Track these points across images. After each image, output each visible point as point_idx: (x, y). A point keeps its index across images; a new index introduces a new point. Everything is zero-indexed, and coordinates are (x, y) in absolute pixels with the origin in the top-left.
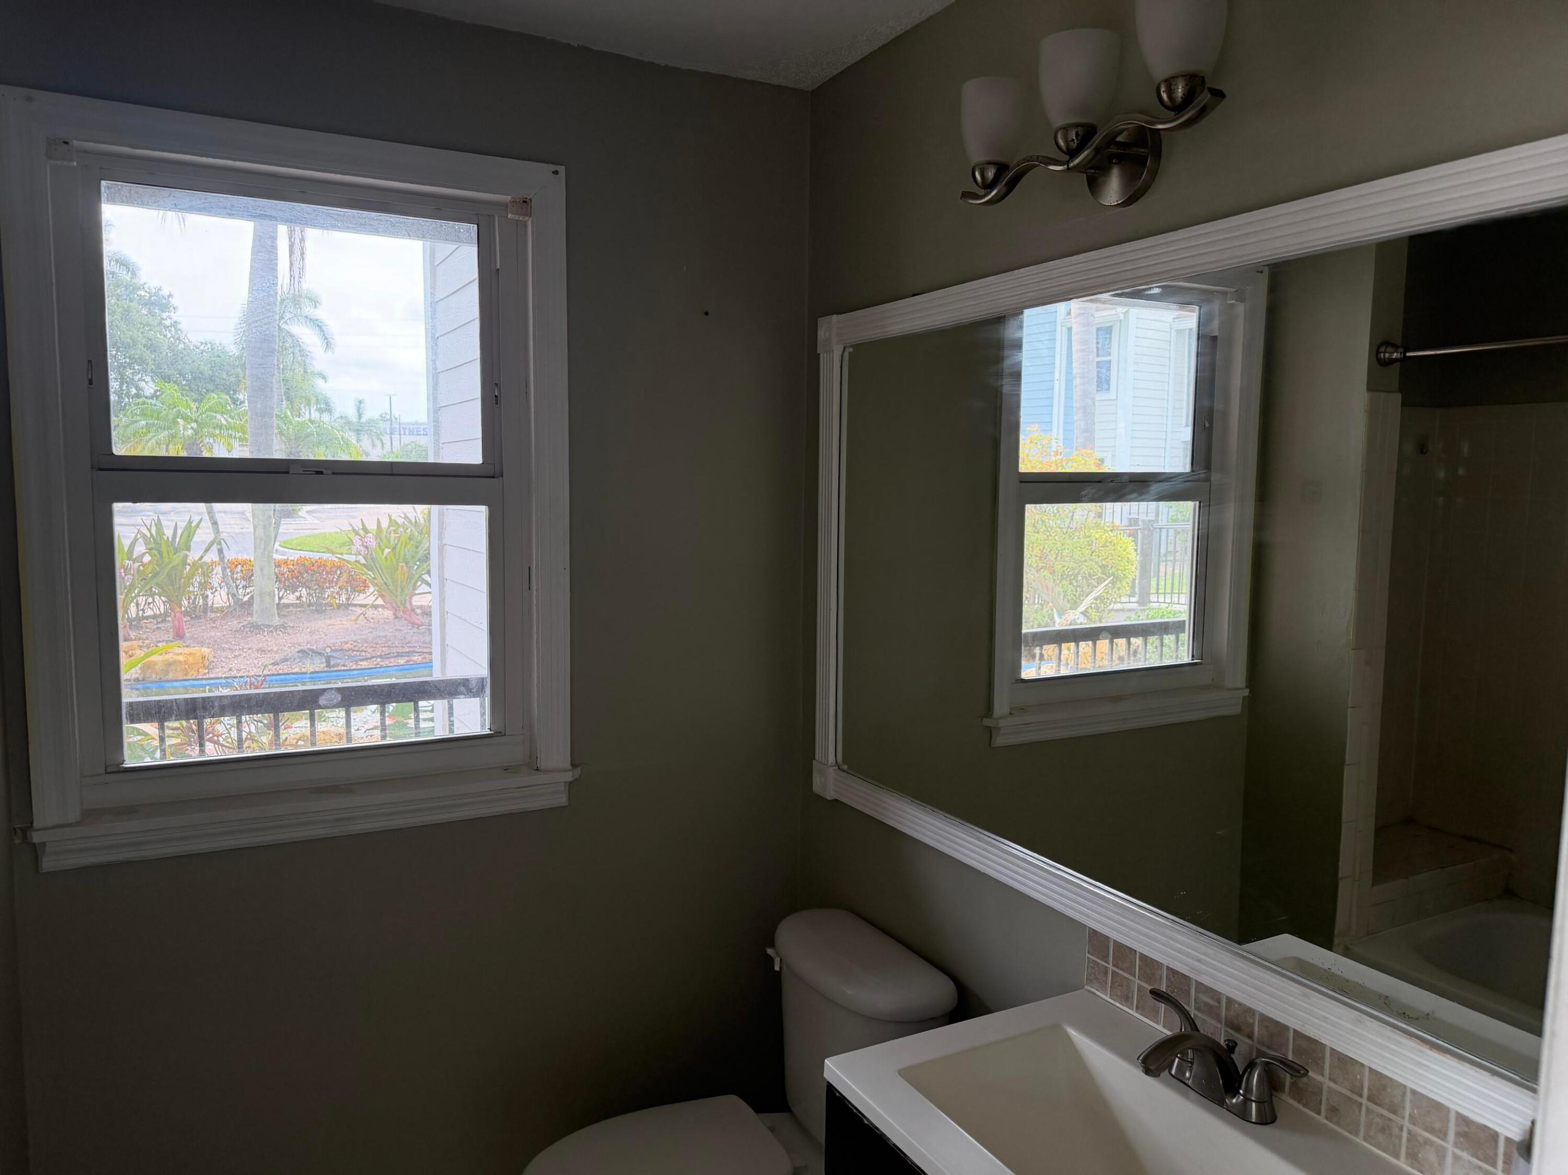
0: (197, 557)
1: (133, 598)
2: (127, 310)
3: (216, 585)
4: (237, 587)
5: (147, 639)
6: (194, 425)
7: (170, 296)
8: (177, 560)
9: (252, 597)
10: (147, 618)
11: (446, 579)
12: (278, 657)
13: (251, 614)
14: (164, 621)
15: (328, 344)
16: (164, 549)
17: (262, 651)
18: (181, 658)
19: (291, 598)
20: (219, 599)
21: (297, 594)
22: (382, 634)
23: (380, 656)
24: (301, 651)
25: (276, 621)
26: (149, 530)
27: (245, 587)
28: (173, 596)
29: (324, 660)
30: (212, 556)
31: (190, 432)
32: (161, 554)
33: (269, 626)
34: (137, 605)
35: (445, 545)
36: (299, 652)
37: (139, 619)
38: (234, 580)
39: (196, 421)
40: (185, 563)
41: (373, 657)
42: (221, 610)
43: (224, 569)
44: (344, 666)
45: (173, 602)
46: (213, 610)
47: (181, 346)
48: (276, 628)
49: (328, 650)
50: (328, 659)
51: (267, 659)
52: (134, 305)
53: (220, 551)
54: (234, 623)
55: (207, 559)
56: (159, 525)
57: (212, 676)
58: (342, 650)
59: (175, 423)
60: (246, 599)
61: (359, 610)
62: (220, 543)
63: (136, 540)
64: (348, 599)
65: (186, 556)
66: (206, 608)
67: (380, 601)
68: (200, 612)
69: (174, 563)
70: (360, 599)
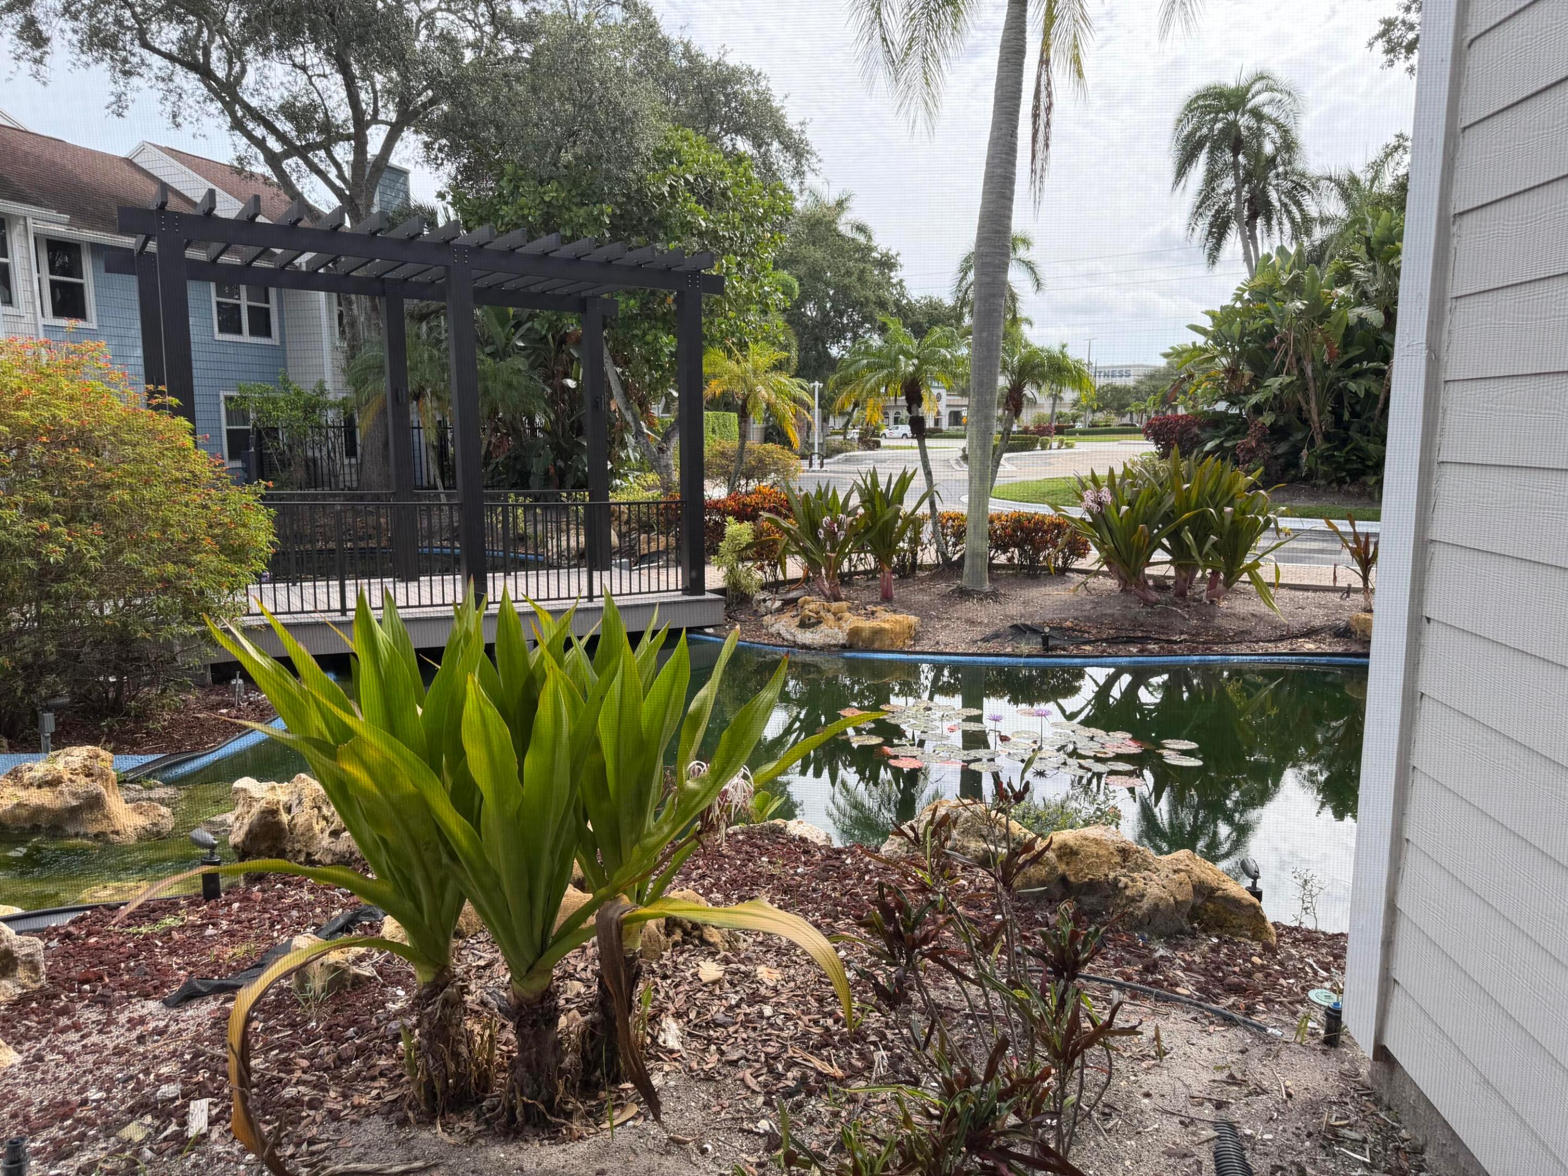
0: (909, 511)
1: (846, 555)
2: (863, 271)
3: (926, 541)
4: (947, 544)
5: (857, 599)
6: (916, 361)
7: (898, 254)
8: (889, 514)
9: (962, 557)
10: (858, 573)
11: (1429, 619)
12: (988, 631)
13: (960, 577)
14: (874, 578)
15: (1038, 284)
16: (877, 502)
17: (971, 622)
18: (887, 626)
19: (1002, 559)
20: (928, 556)
21: (1009, 555)
22: (1108, 611)
23: (1106, 640)
24: (1014, 627)
25: (987, 587)
26: (865, 482)
27: (955, 545)
28: (883, 554)
29: (1040, 640)
30: (925, 509)
31: (911, 369)
32: (874, 506)
33: (979, 593)
34: (850, 560)
35: (1432, 541)
36: (1012, 627)
37: (851, 574)
38: (945, 535)
39: (918, 358)
40: (897, 516)
41: (1097, 641)
42: (929, 567)
43: (935, 524)
44: (1064, 649)
45: (883, 559)
46: (922, 567)
47: (905, 302)
48: (987, 596)
49: (1047, 630)
50: (1045, 640)
51: (977, 633)
52: (868, 266)
53: (932, 505)
54: (942, 587)
55: (919, 512)
56: (874, 475)
57: (918, 649)
58: (1061, 628)
59: (897, 360)
60: (956, 558)
61: (1080, 578)
62: (932, 496)
63: (851, 491)
64: (1065, 563)
65: (899, 510)
66: (914, 566)
67: (1105, 568)
68: (909, 570)
69: (886, 518)
70: (1079, 564)
